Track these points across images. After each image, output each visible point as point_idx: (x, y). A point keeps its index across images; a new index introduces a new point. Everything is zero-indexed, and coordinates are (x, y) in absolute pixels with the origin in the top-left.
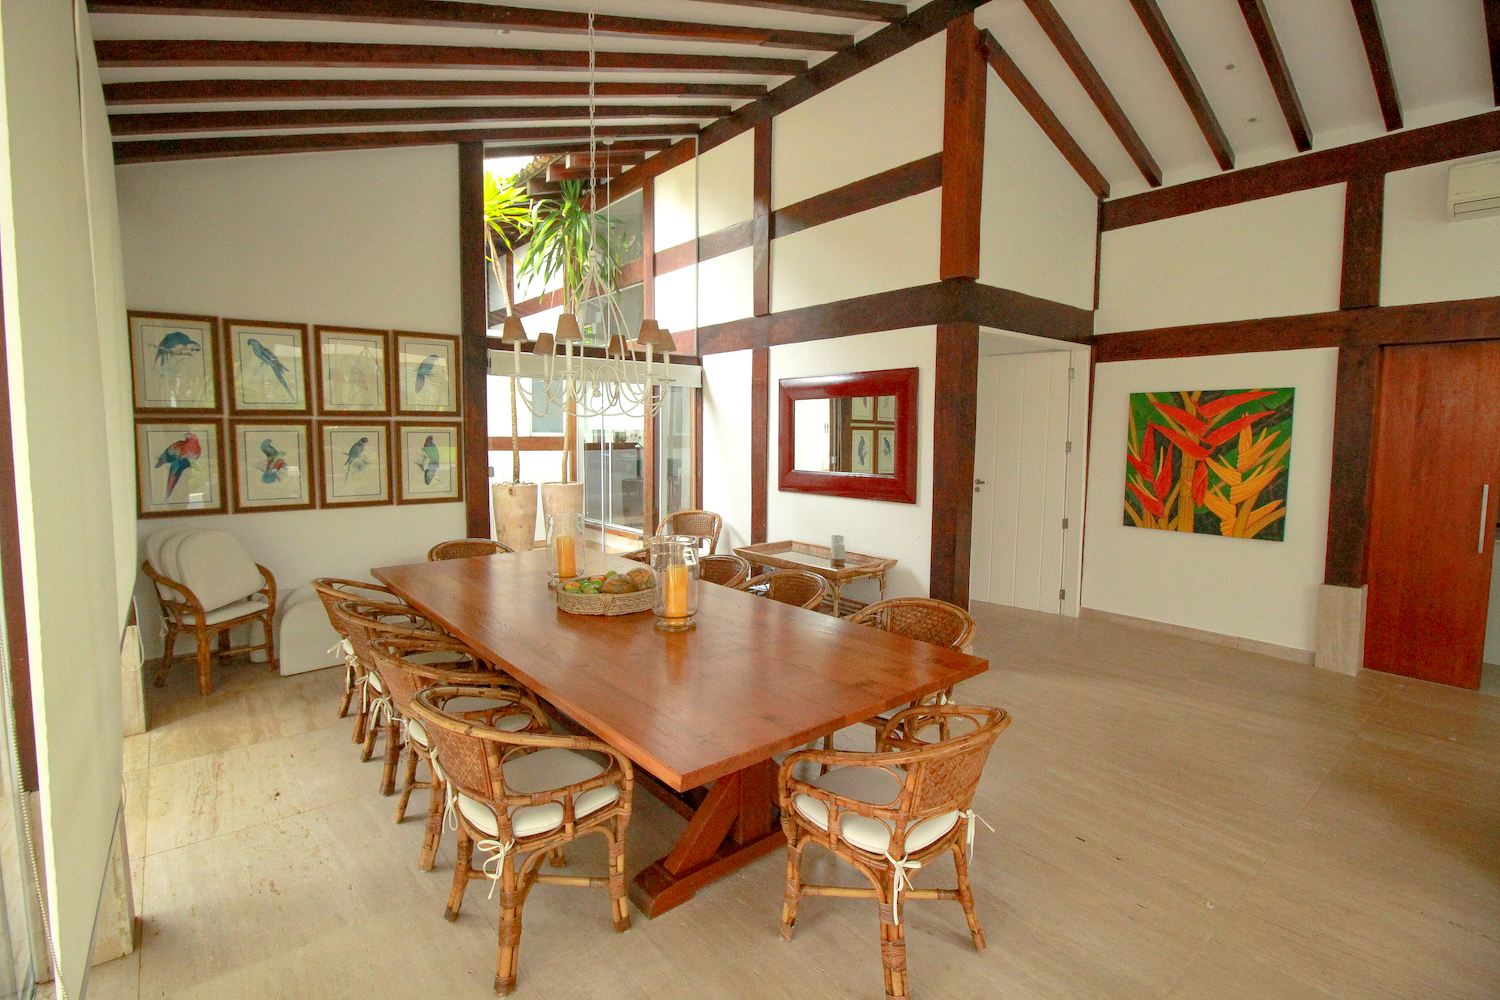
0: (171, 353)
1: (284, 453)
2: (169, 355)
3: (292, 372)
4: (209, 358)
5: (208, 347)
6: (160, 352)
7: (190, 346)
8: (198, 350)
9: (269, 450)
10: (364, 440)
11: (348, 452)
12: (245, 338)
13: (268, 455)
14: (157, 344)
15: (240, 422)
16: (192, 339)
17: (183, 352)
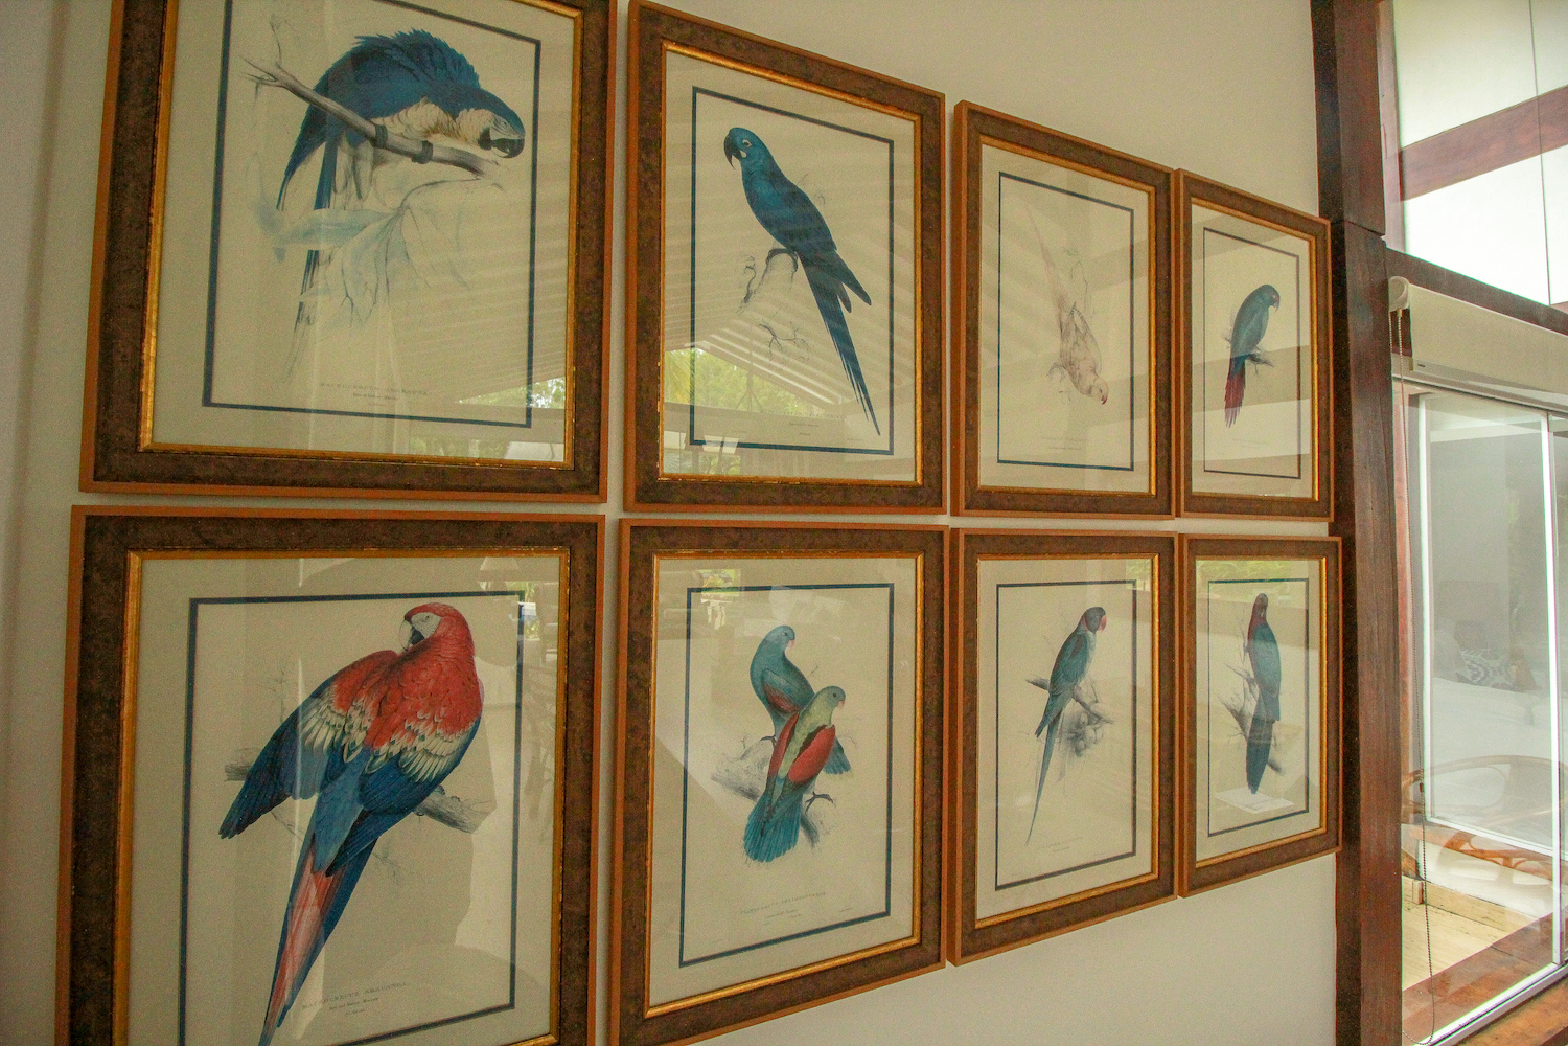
0: (379, 141)
1: (836, 695)
2: (367, 150)
3: (880, 306)
4: (558, 190)
5: (557, 147)
6: (315, 128)
7: (475, 120)
8: (513, 148)
9: (779, 681)
10: (1093, 619)
11: (1047, 676)
12: (717, 122)
13: (774, 705)
14: (310, 79)
15: (675, 540)
16: (486, 84)
17: (442, 144)
